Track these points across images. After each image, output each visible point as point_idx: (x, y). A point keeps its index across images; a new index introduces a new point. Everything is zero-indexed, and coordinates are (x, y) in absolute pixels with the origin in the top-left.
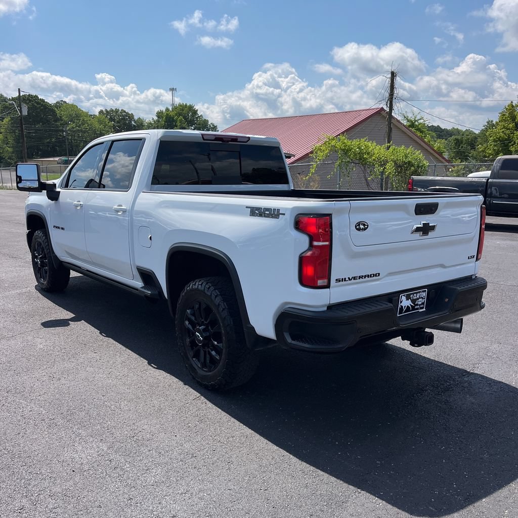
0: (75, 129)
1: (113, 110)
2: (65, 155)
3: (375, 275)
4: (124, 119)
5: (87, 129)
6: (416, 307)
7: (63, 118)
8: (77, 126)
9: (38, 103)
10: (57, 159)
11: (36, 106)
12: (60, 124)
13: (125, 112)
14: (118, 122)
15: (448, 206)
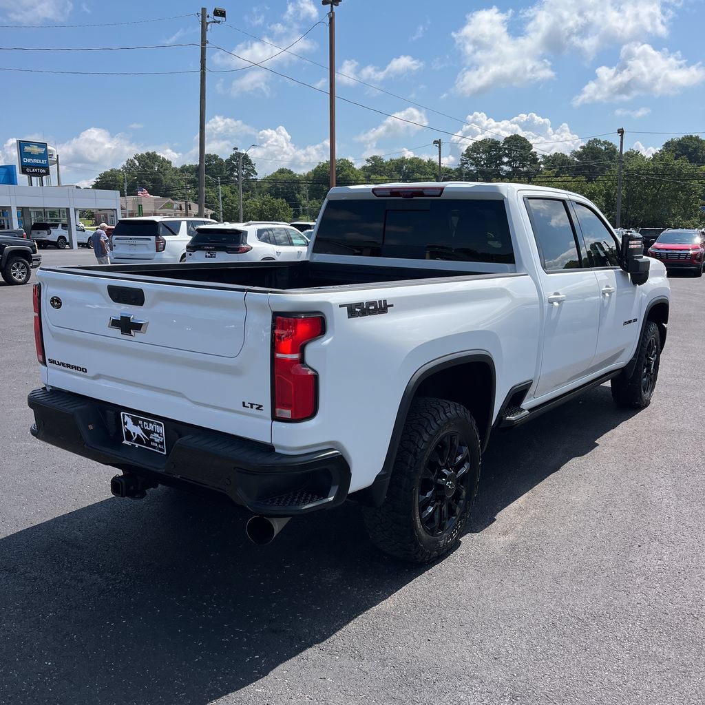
3: (82, 370)
6: (152, 444)
15: (162, 297)
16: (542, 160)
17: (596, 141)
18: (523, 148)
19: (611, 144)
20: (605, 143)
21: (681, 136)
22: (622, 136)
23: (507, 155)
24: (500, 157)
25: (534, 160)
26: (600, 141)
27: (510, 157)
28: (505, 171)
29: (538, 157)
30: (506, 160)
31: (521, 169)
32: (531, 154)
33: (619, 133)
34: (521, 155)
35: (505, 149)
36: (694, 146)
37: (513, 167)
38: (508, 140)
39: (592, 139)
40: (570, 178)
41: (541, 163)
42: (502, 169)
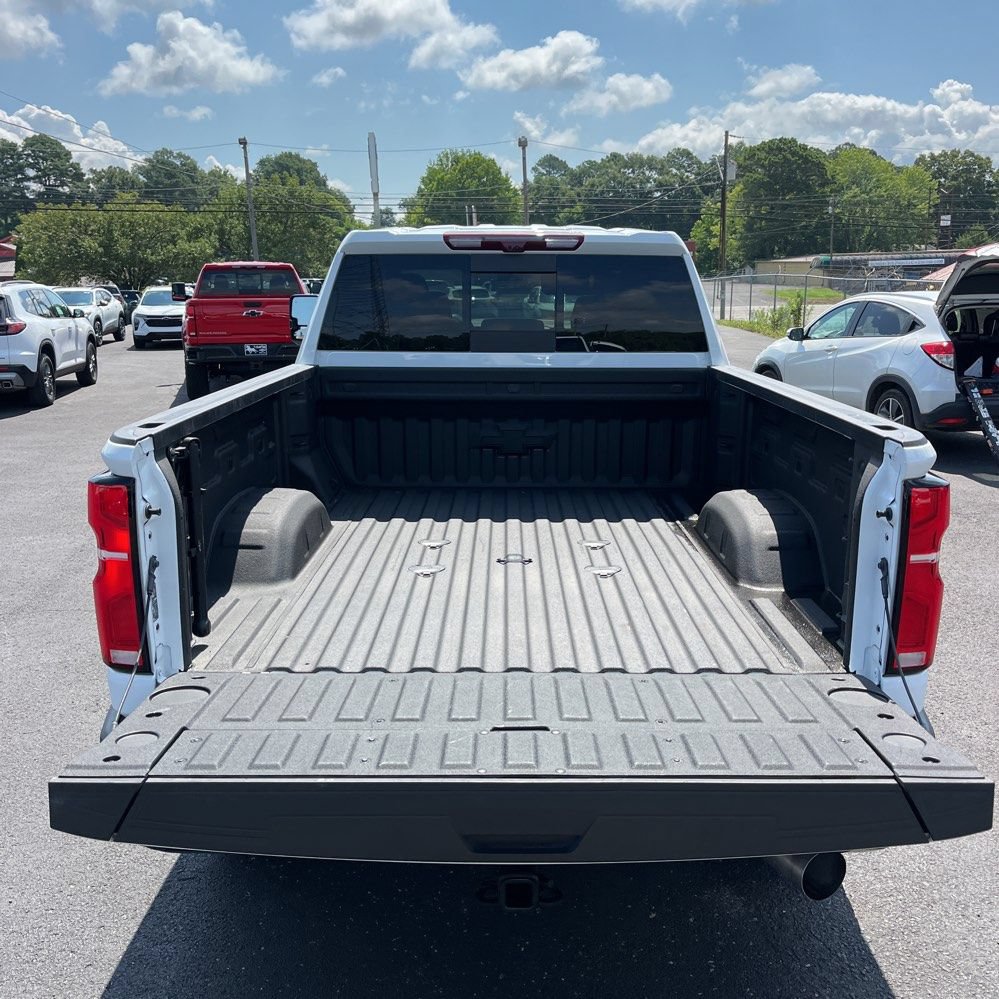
0: (858, 198)
1: (946, 153)
2: (826, 251)
4: (968, 171)
5: (883, 196)
7: (838, 177)
8: (863, 193)
9: (794, 154)
10: (810, 259)
11: (789, 160)
12: (831, 192)
13: (972, 155)
14: (954, 178)
16: (91, 177)
17: (165, 151)
18: (58, 155)
19: (188, 158)
20: (180, 155)
21: (279, 153)
22: (245, 148)
23: (32, 166)
24: (21, 169)
25: (78, 176)
26: (171, 153)
27: (39, 170)
28: (34, 191)
29: (83, 171)
30: (31, 173)
31: (60, 189)
32: (72, 165)
33: (241, 143)
34: (56, 167)
35: (28, 155)
36: (296, 167)
37: (45, 185)
38: (30, 143)
39: (160, 149)
40: (162, 207)
41: (88, 181)
42: (28, 188)
